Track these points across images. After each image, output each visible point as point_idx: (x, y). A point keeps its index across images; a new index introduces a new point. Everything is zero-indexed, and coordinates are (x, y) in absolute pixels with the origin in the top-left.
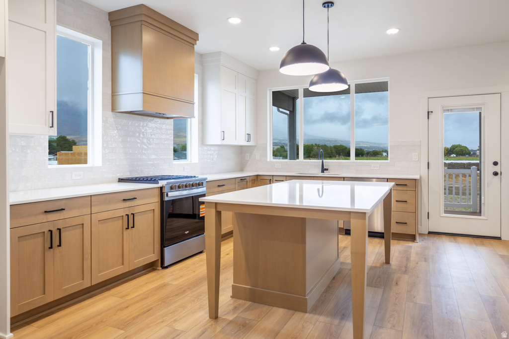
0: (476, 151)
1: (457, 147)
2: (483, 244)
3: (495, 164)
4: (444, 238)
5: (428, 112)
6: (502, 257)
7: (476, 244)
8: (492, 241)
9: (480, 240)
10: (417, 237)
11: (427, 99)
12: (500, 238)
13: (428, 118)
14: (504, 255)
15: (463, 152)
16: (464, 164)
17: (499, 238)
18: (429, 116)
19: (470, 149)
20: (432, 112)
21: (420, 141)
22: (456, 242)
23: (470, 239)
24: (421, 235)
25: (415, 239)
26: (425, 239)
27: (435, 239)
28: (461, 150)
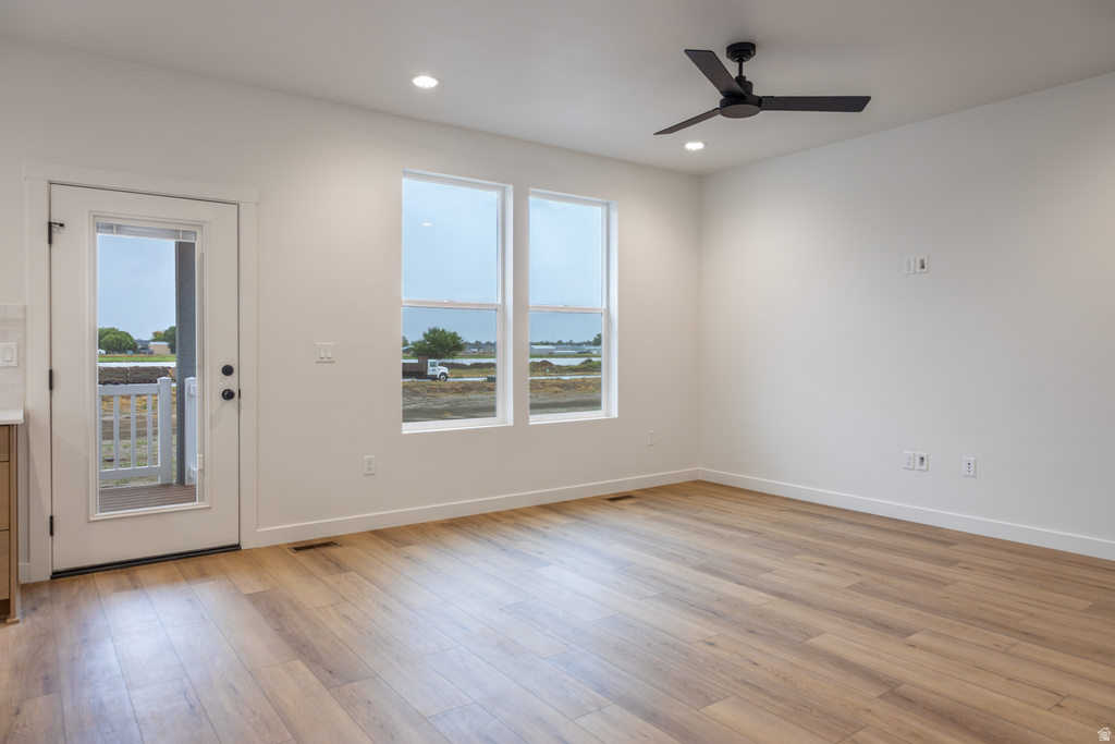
0: (149, 342)
1: (107, 333)
2: (203, 575)
3: (228, 371)
4: (102, 581)
5: (50, 224)
6: (254, 598)
7: (187, 578)
8: (222, 559)
9: (194, 562)
10: (17, 605)
11: (46, 183)
12: (239, 545)
13: (50, 242)
14: (257, 594)
15: (120, 344)
16: (124, 370)
17: (236, 548)
18: (55, 236)
19: (136, 338)
20: (62, 225)
21: (25, 308)
22: (136, 587)
23: (171, 566)
24: (28, 588)
25: (8, 613)
26: (42, 601)
27: (75, 591)
28: (117, 340)
